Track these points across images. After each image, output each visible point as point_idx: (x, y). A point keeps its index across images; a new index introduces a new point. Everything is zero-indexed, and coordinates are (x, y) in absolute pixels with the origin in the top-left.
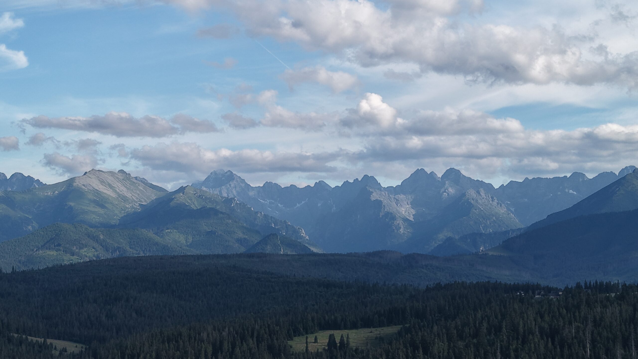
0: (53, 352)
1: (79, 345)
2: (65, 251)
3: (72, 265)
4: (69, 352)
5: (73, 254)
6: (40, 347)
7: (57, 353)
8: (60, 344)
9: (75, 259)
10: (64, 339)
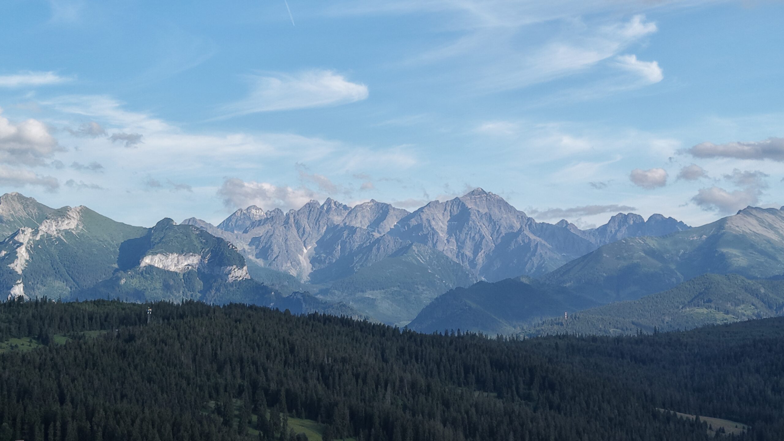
0: (708, 432)
1: (740, 425)
2: (718, 309)
3: (726, 325)
4: (727, 433)
5: (727, 312)
6: (692, 425)
7: (713, 434)
8: (716, 423)
9: (730, 319)
10: (720, 417)
